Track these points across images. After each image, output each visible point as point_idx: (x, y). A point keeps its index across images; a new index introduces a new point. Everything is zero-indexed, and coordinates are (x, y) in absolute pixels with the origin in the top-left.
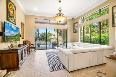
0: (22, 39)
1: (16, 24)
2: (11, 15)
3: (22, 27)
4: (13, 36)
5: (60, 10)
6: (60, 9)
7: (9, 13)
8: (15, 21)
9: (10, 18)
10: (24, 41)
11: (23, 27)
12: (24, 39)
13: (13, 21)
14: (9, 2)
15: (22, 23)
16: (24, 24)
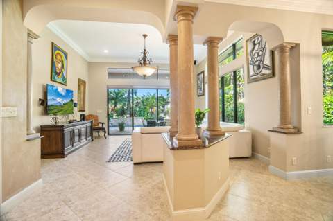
0: (80, 111)
1: (68, 83)
2: (58, 71)
3: (79, 89)
4: (58, 104)
5: (145, 54)
6: (145, 50)
7: (55, 67)
8: (64, 79)
9: (56, 77)
10: (81, 115)
11: (82, 88)
12: (84, 111)
13: (60, 80)
14: (55, 51)
15: (79, 80)
16: (85, 82)
